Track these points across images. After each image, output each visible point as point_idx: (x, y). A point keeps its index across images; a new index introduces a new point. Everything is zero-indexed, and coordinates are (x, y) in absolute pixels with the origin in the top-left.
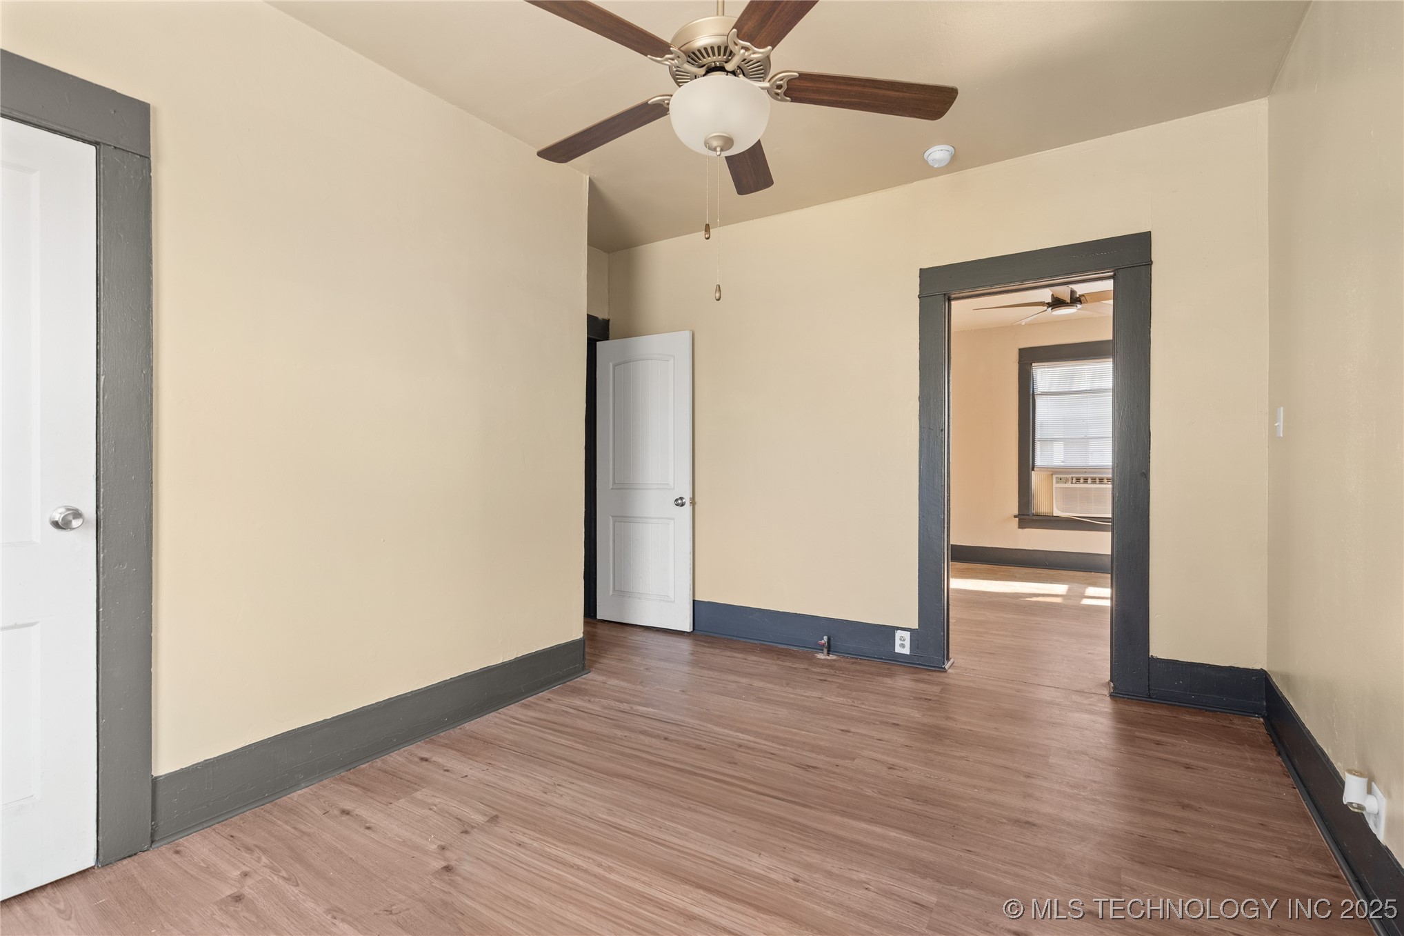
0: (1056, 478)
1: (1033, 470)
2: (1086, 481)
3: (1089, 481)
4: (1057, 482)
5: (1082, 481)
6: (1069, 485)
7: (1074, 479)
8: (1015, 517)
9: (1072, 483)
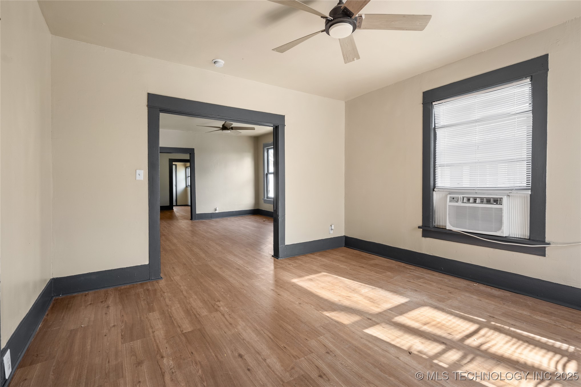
0: (450, 197)
1: (434, 190)
2: (475, 201)
3: (478, 201)
4: (450, 201)
5: (471, 200)
6: (460, 204)
7: (465, 199)
8: (419, 227)
9: (463, 202)
